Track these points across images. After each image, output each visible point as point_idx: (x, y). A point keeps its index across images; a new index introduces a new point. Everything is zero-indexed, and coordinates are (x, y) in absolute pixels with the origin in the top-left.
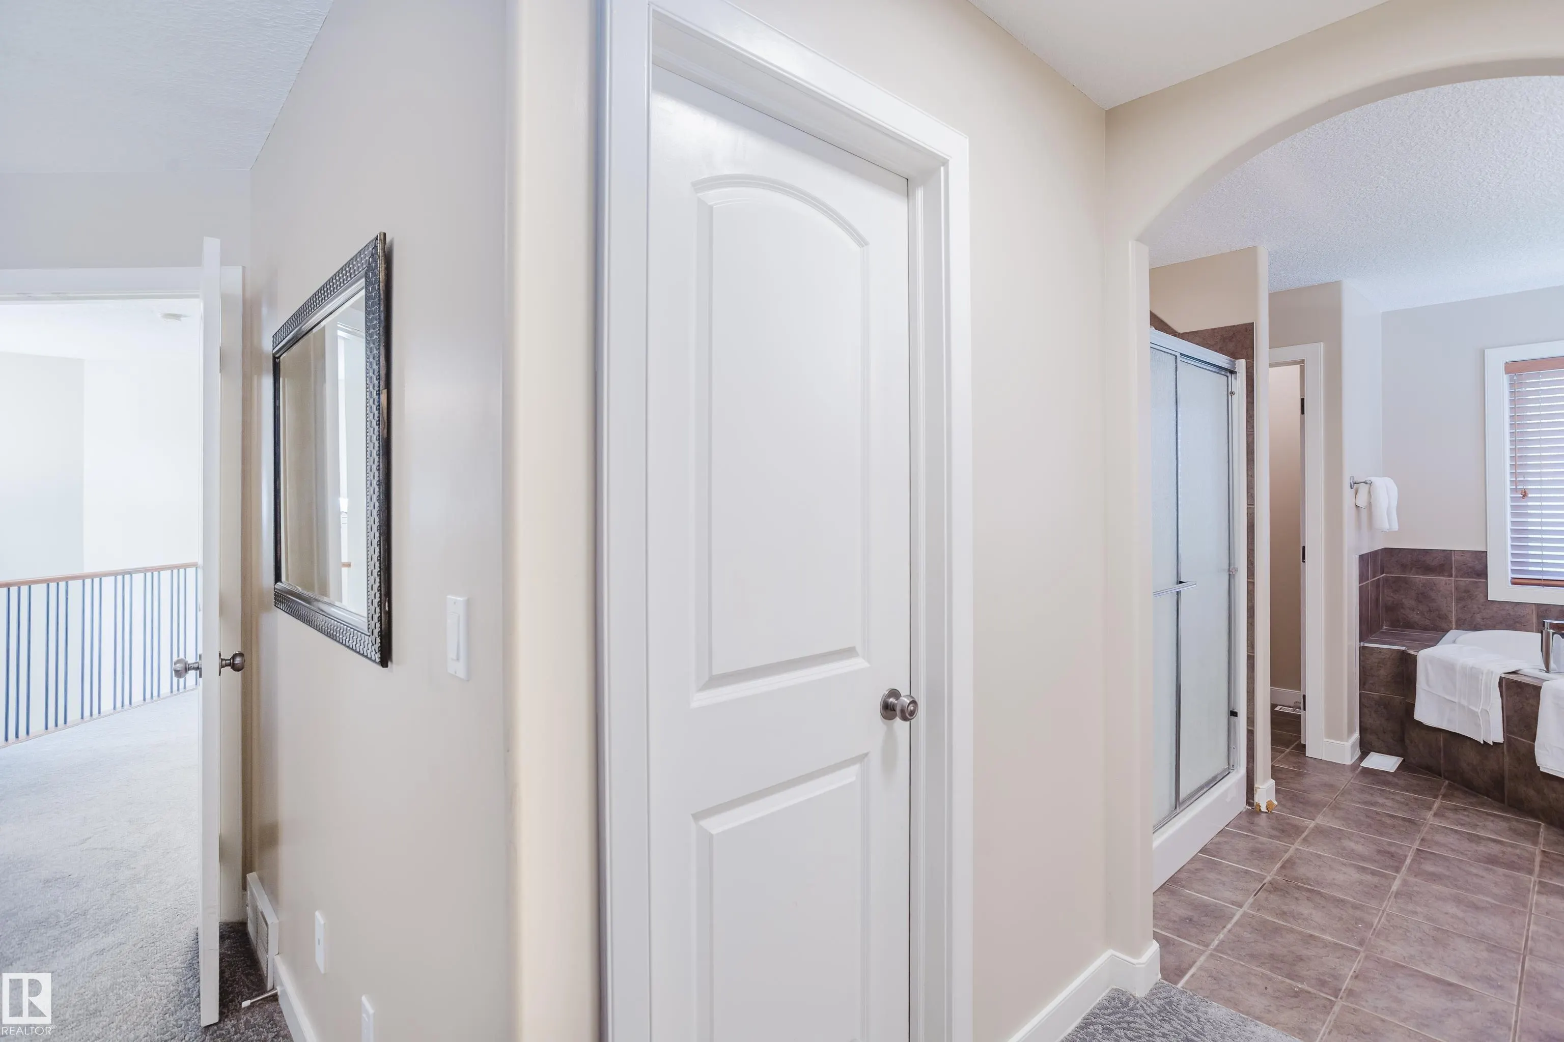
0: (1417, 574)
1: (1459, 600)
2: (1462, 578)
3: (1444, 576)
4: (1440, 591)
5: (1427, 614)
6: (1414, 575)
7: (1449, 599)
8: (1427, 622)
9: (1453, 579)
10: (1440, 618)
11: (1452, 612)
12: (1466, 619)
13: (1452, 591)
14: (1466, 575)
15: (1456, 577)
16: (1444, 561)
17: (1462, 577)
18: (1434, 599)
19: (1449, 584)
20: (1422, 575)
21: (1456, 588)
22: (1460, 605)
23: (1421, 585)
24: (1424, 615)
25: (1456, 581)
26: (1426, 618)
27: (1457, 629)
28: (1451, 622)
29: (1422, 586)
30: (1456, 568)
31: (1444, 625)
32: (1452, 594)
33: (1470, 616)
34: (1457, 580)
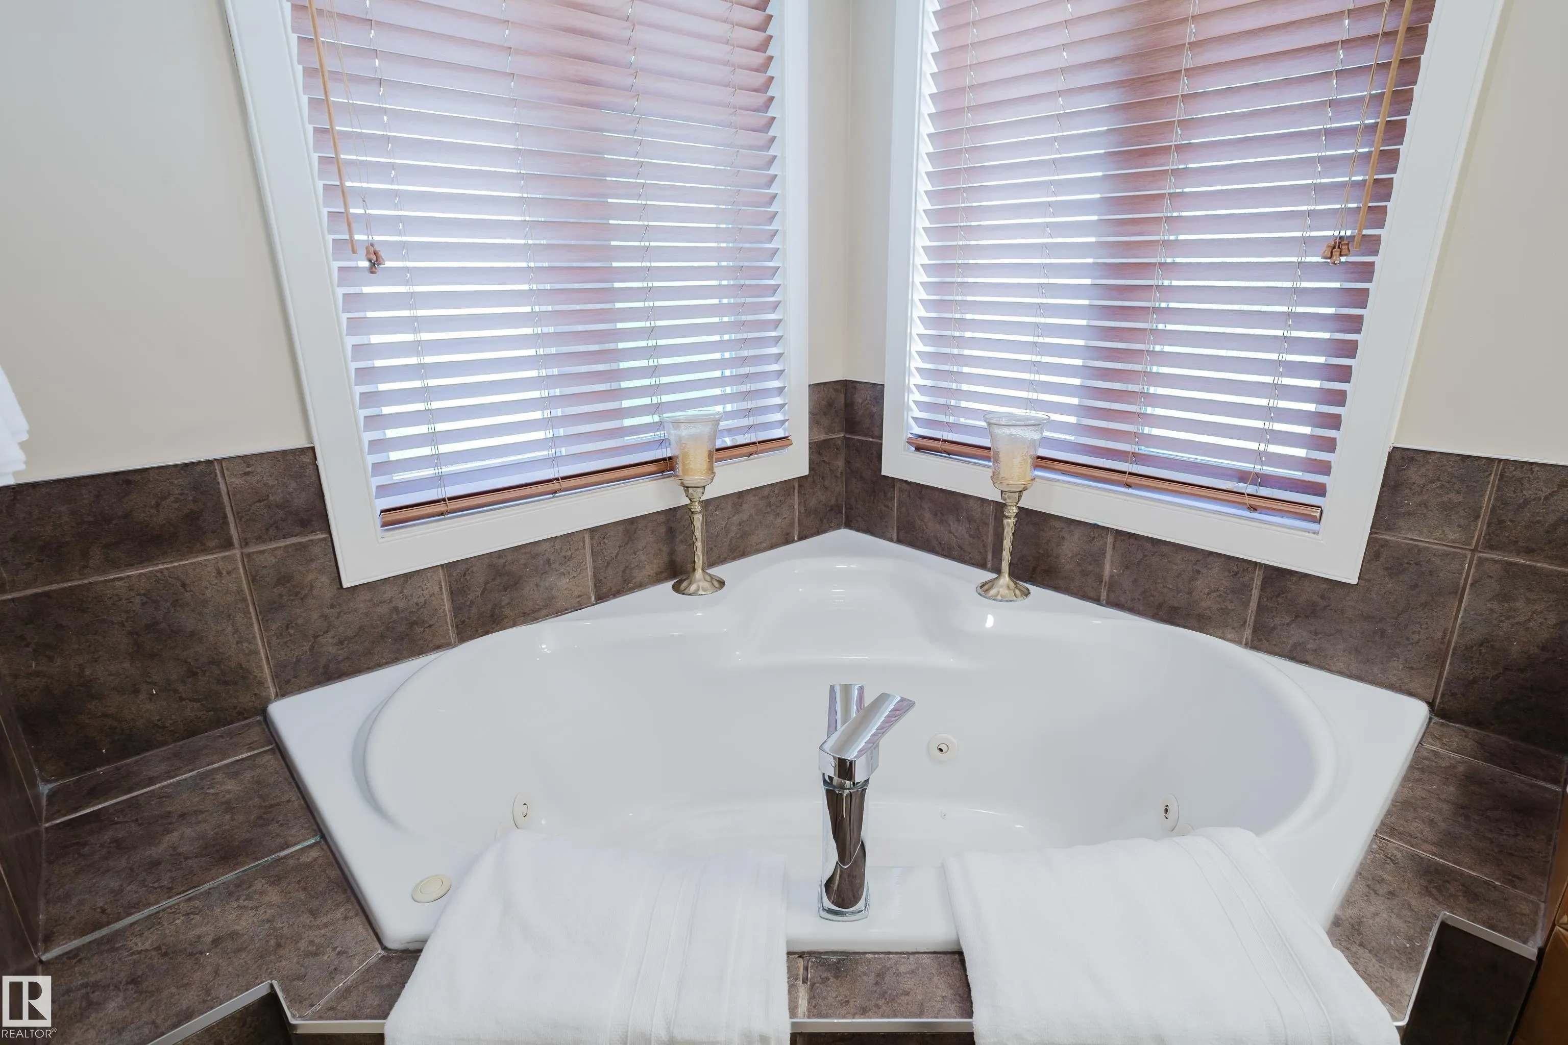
0: (115, 565)
1: (268, 610)
2: (264, 542)
3: (205, 550)
4: (205, 603)
5: (184, 683)
6: (105, 572)
7: (239, 619)
8: (191, 710)
9: (237, 552)
10: (226, 683)
11: (257, 652)
12: (298, 660)
13: (240, 591)
14: (272, 532)
15: (245, 543)
16: (195, 501)
17: (260, 539)
18: (192, 634)
19: (229, 573)
20: (130, 565)
21: (254, 579)
22: (274, 627)
23: (137, 600)
24: (176, 691)
25: (248, 558)
26: (182, 699)
27: (283, 694)
28: (261, 683)
29: (143, 604)
30: (238, 515)
31: (245, 700)
32: (244, 600)
33: (306, 648)
34: (249, 555)
